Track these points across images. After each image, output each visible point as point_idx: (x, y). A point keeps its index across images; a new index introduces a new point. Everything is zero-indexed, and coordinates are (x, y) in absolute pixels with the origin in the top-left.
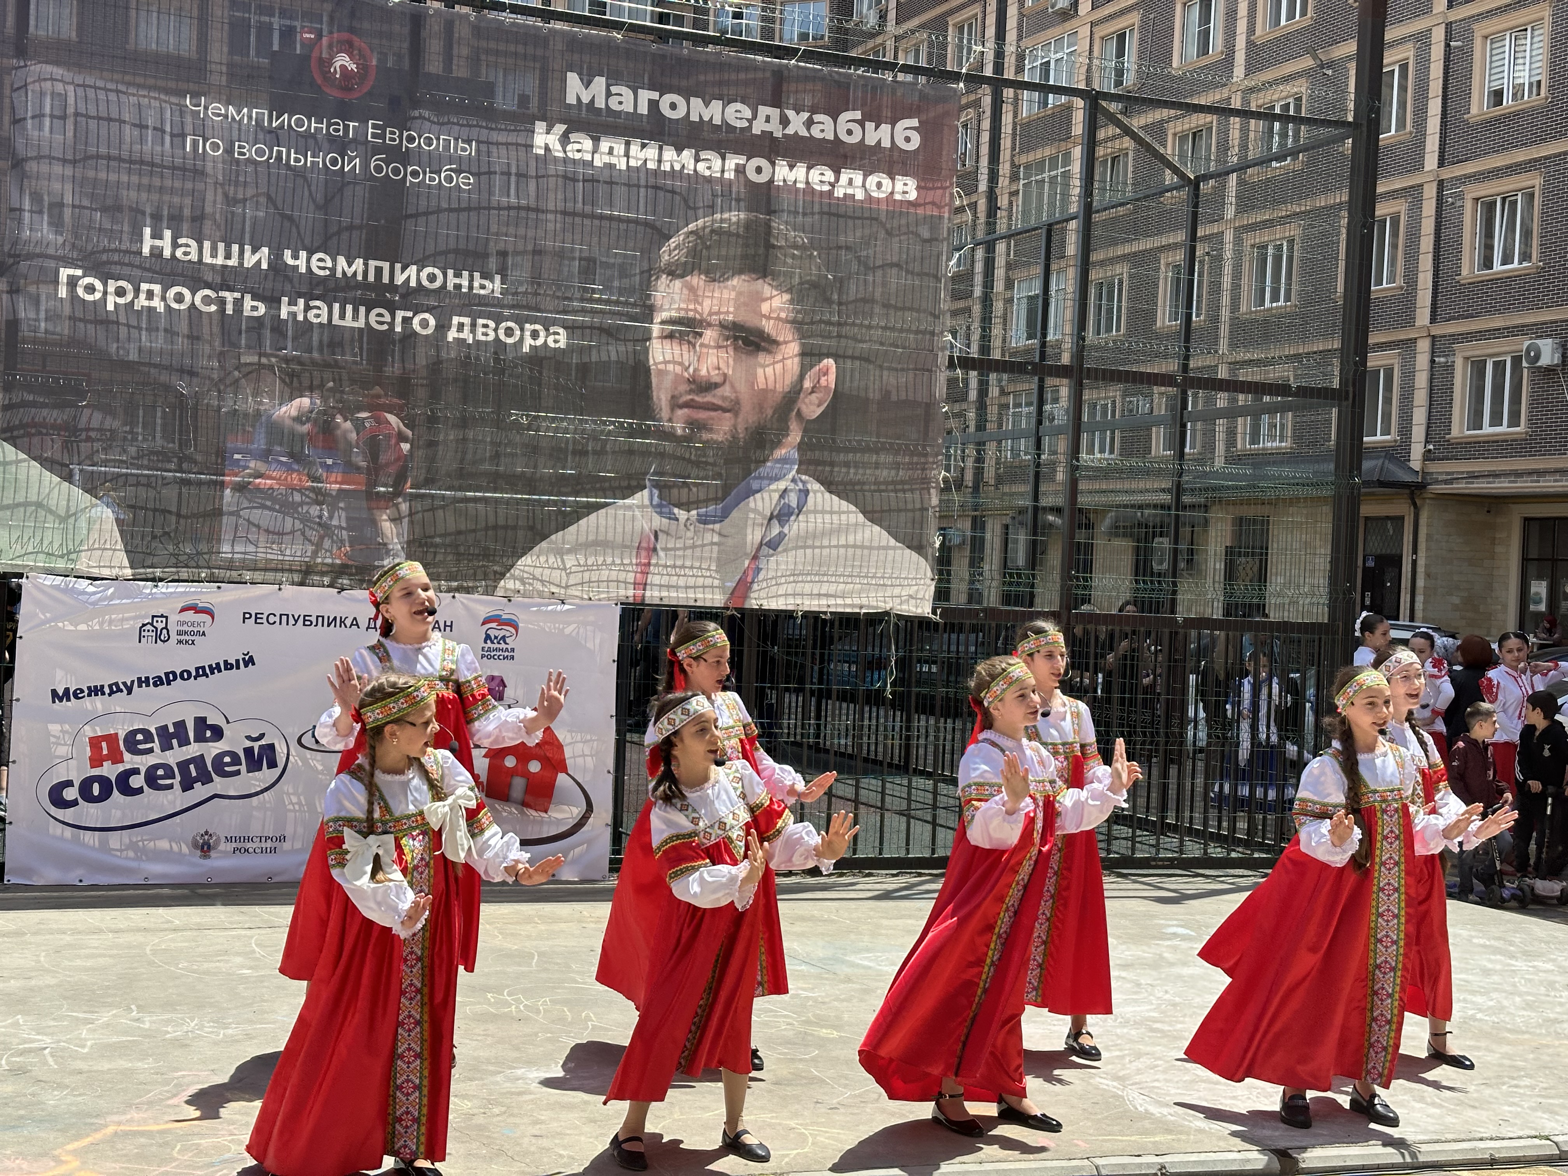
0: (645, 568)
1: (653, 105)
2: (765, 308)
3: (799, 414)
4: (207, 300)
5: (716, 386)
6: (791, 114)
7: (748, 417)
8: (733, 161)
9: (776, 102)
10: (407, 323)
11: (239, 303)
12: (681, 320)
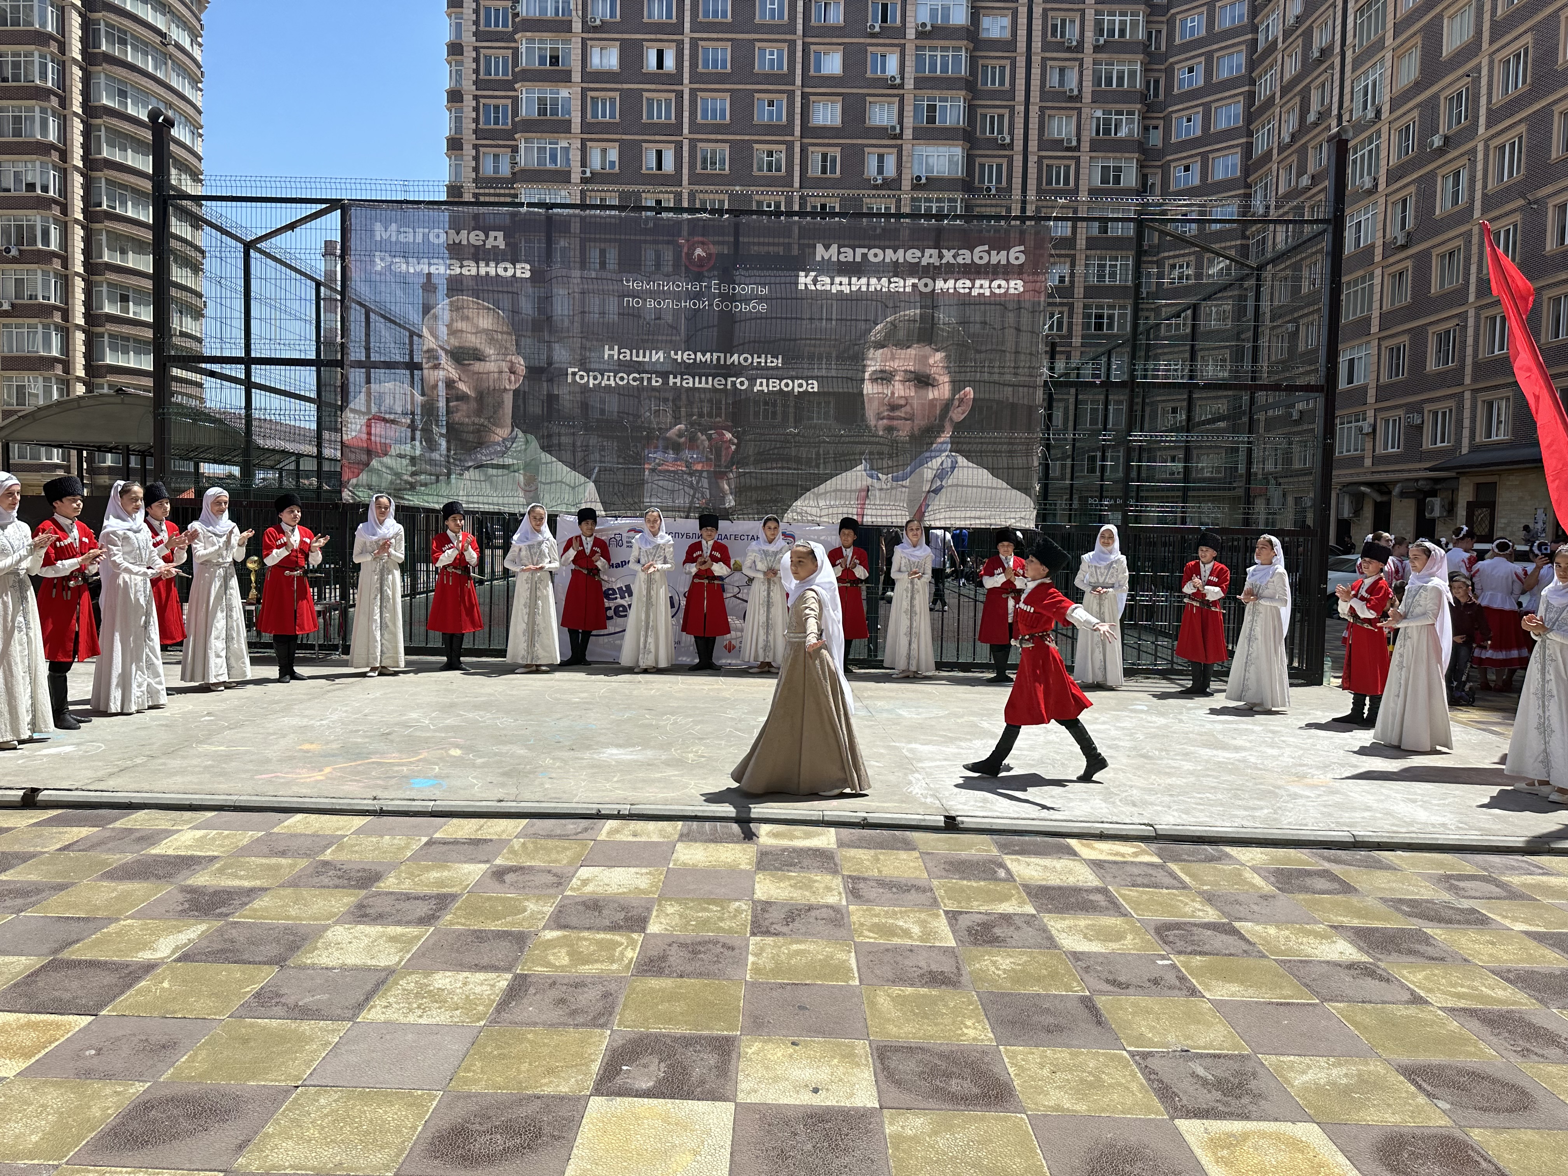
0: (863, 506)
1: (864, 255)
2: (931, 361)
3: (951, 419)
4: (634, 380)
5: (902, 406)
6: (945, 252)
7: (920, 422)
8: (910, 282)
9: (937, 246)
10: (734, 384)
11: (649, 379)
12: (882, 371)
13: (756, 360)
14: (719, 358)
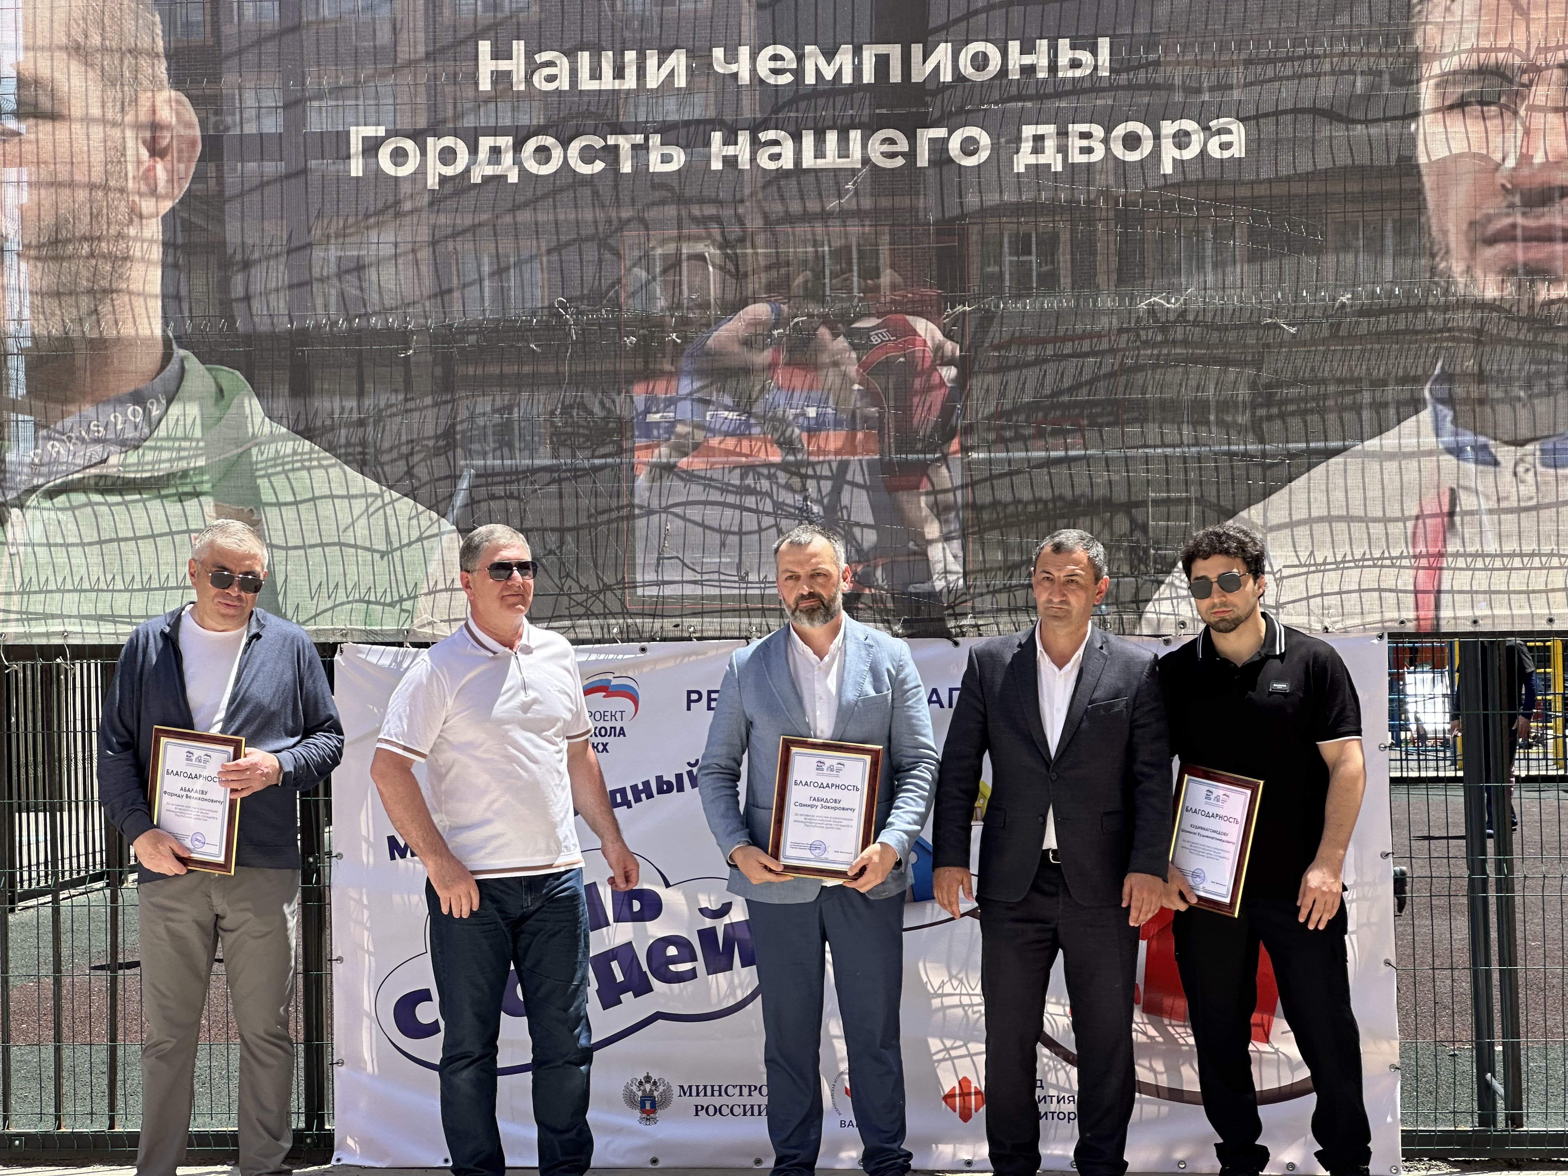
0: (1435, 563)
4: (588, 155)
10: (939, 147)
11: (641, 149)
12: (1482, 71)
13: (1016, 59)
14: (882, 62)
